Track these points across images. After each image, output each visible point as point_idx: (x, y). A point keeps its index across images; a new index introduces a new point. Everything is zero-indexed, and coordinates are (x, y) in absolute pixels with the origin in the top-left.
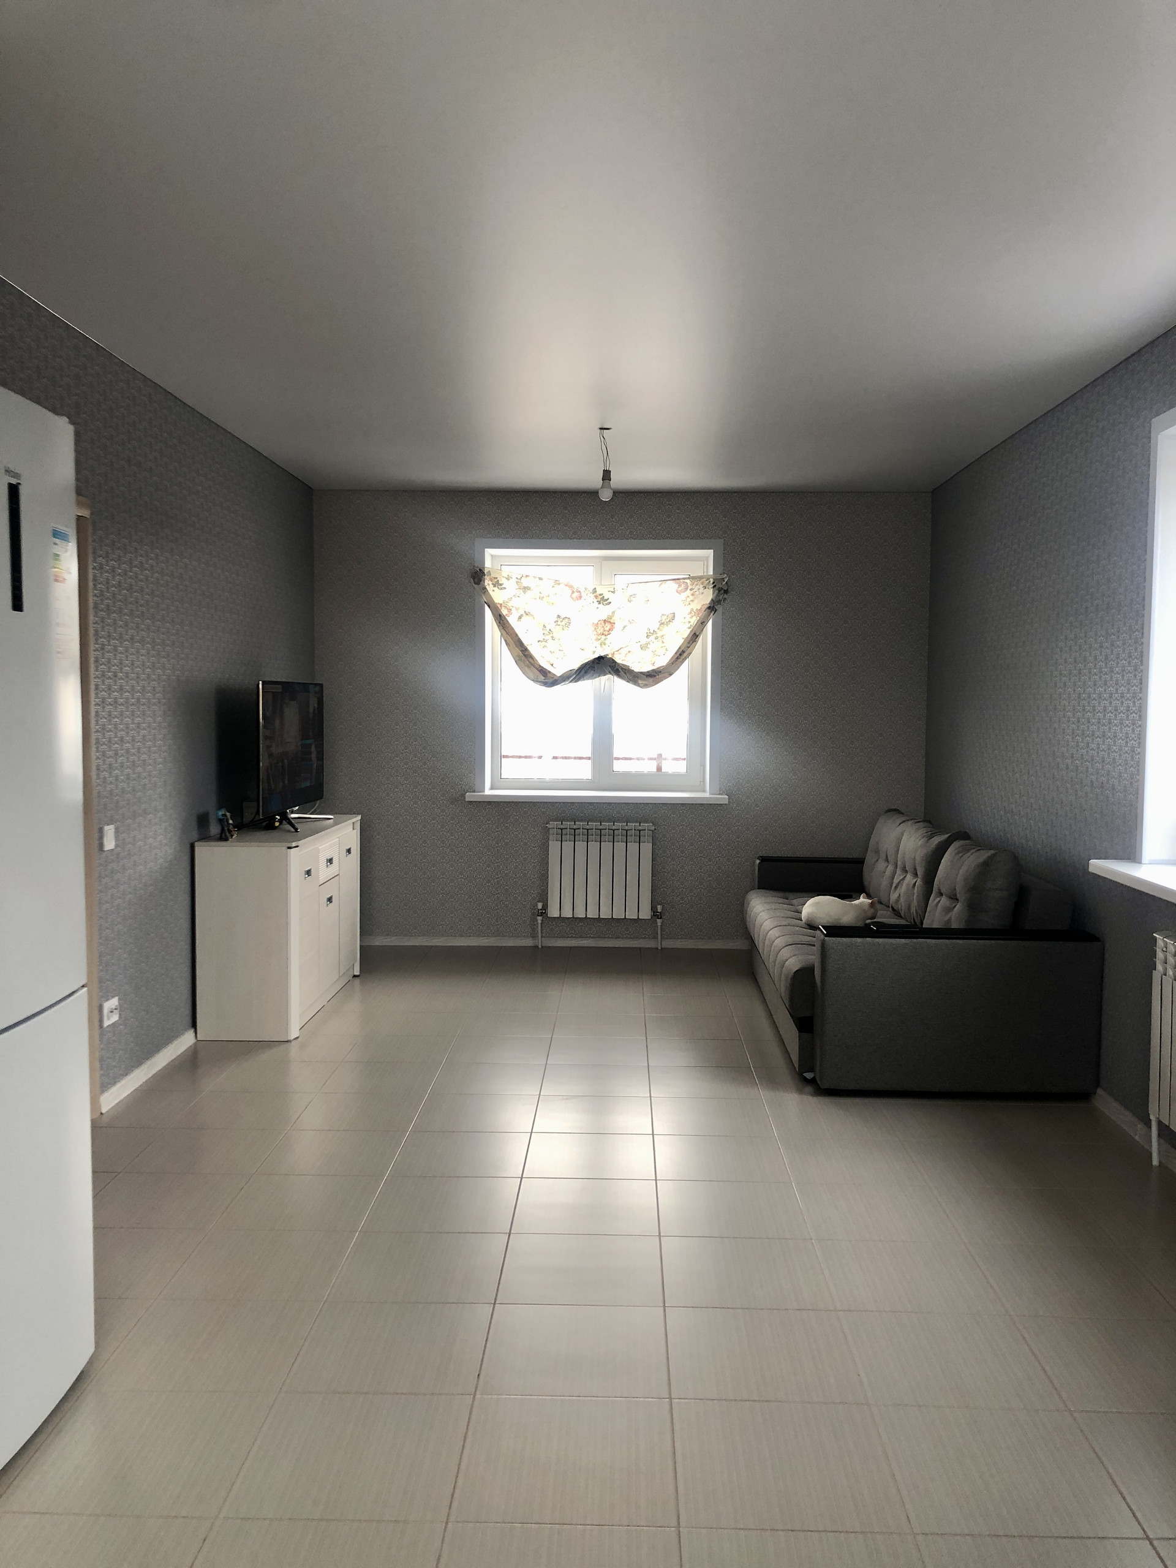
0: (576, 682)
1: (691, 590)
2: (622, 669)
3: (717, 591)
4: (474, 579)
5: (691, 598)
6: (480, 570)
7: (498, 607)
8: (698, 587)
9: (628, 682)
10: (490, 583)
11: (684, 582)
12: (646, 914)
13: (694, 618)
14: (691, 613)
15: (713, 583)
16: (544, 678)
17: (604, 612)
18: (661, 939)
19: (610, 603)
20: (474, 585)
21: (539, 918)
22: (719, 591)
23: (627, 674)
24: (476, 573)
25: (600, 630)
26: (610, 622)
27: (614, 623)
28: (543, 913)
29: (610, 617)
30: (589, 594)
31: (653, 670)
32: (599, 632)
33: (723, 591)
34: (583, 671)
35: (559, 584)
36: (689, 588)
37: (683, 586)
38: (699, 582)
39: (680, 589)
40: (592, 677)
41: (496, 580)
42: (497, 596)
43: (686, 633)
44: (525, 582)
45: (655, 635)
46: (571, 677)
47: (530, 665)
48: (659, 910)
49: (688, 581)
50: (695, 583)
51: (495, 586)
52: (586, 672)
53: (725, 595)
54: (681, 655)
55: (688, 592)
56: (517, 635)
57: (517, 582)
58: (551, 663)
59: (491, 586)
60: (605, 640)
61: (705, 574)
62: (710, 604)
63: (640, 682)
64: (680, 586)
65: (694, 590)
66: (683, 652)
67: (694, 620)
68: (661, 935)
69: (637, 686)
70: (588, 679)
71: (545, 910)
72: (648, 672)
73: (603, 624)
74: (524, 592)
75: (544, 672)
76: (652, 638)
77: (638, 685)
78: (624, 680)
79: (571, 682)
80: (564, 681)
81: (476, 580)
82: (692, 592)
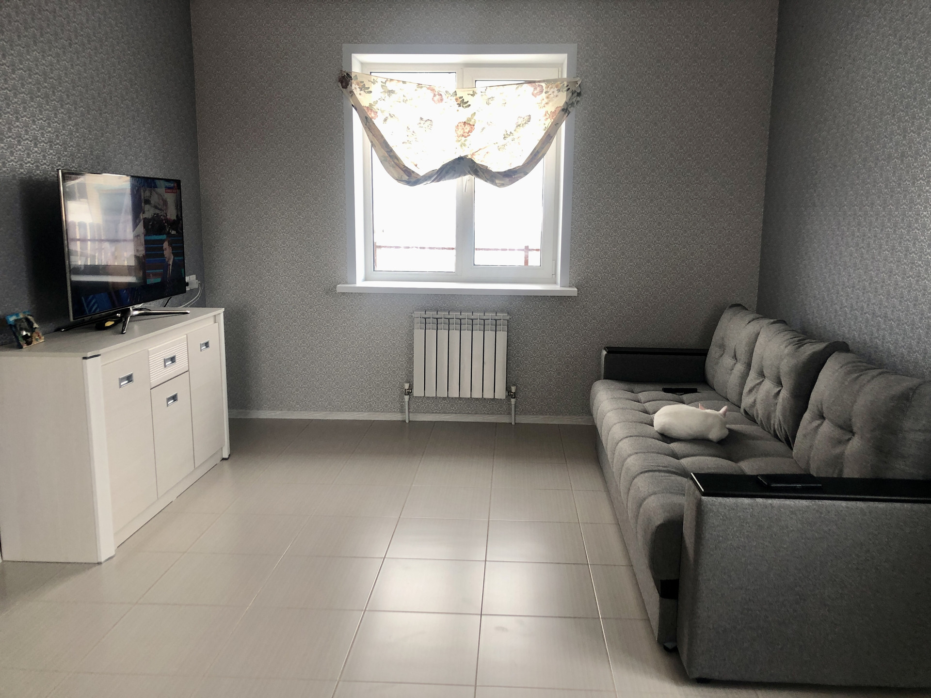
0: (438, 181)
1: (546, 93)
2: (480, 169)
3: (571, 94)
4: (342, 83)
5: (546, 100)
6: (347, 74)
7: (364, 110)
8: (552, 90)
9: (486, 181)
10: (357, 87)
11: (539, 86)
12: (501, 394)
13: (549, 120)
14: (545, 115)
15: (567, 86)
16: (408, 178)
17: (464, 114)
18: (515, 414)
19: (470, 105)
20: (342, 89)
21: (407, 398)
22: (572, 94)
23: (485, 174)
24: (343, 77)
25: (460, 132)
26: (469, 124)
27: (474, 125)
28: (409, 393)
29: (469, 120)
30: (450, 98)
31: (509, 170)
32: (459, 134)
33: (576, 94)
34: (444, 172)
35: (422, 87)
36: (544, 91)
37: (538, 89)
38: (554, 86)
39: (536, 92)
40: (453, 177)
41: (362, 84)
42: (364, 99)
43: (541, 134)
44: (390, 86)
45: (511, 137)
46: (432, 177)
47: (395, 165)
48: (513, 391)
49: (543, 84)
50: (550, 86)
51: (361, 90)
52: (447, 173)
53: (578, 97)
54: (535, 157)
55: (544, 95)
56: (382, 137)
57: (382, 86)
58: (415, 164)
59: (358, 89)
60: (465, 141)
61: (560, 77)
62: (563, 106)
63: (497, 181)
64: (535, 89)
65: (549, 93)
66: (538, 152)
67: (549, 122)
68: (515, 411)
69: (494, 185)
70: (450, 178)
71: (411, 390)
72: (505, 172)
73: (463, 126)
74: (389, 96)
75: (408, 172)
76: (509, 139)
77: (496, 184)
78: (482, 179)
79: (433, 181)
80: (426, 180)
81: (344, 84)
82: (547, 95)
